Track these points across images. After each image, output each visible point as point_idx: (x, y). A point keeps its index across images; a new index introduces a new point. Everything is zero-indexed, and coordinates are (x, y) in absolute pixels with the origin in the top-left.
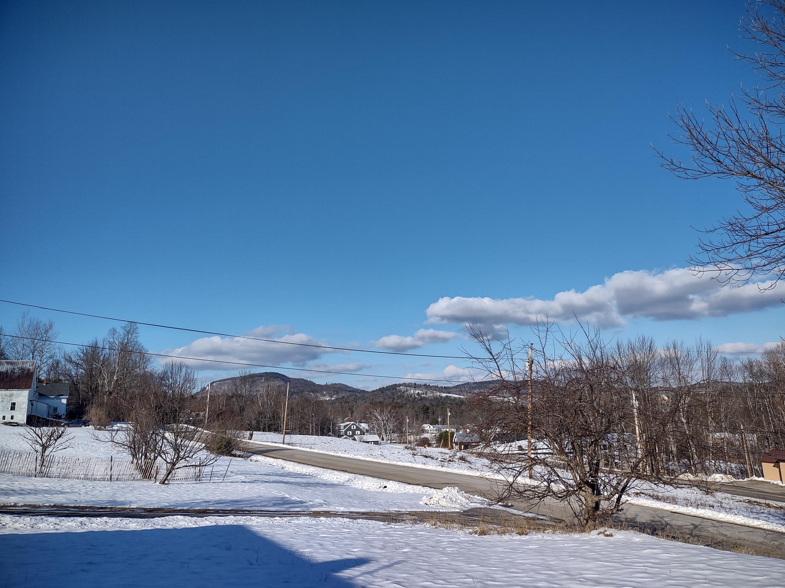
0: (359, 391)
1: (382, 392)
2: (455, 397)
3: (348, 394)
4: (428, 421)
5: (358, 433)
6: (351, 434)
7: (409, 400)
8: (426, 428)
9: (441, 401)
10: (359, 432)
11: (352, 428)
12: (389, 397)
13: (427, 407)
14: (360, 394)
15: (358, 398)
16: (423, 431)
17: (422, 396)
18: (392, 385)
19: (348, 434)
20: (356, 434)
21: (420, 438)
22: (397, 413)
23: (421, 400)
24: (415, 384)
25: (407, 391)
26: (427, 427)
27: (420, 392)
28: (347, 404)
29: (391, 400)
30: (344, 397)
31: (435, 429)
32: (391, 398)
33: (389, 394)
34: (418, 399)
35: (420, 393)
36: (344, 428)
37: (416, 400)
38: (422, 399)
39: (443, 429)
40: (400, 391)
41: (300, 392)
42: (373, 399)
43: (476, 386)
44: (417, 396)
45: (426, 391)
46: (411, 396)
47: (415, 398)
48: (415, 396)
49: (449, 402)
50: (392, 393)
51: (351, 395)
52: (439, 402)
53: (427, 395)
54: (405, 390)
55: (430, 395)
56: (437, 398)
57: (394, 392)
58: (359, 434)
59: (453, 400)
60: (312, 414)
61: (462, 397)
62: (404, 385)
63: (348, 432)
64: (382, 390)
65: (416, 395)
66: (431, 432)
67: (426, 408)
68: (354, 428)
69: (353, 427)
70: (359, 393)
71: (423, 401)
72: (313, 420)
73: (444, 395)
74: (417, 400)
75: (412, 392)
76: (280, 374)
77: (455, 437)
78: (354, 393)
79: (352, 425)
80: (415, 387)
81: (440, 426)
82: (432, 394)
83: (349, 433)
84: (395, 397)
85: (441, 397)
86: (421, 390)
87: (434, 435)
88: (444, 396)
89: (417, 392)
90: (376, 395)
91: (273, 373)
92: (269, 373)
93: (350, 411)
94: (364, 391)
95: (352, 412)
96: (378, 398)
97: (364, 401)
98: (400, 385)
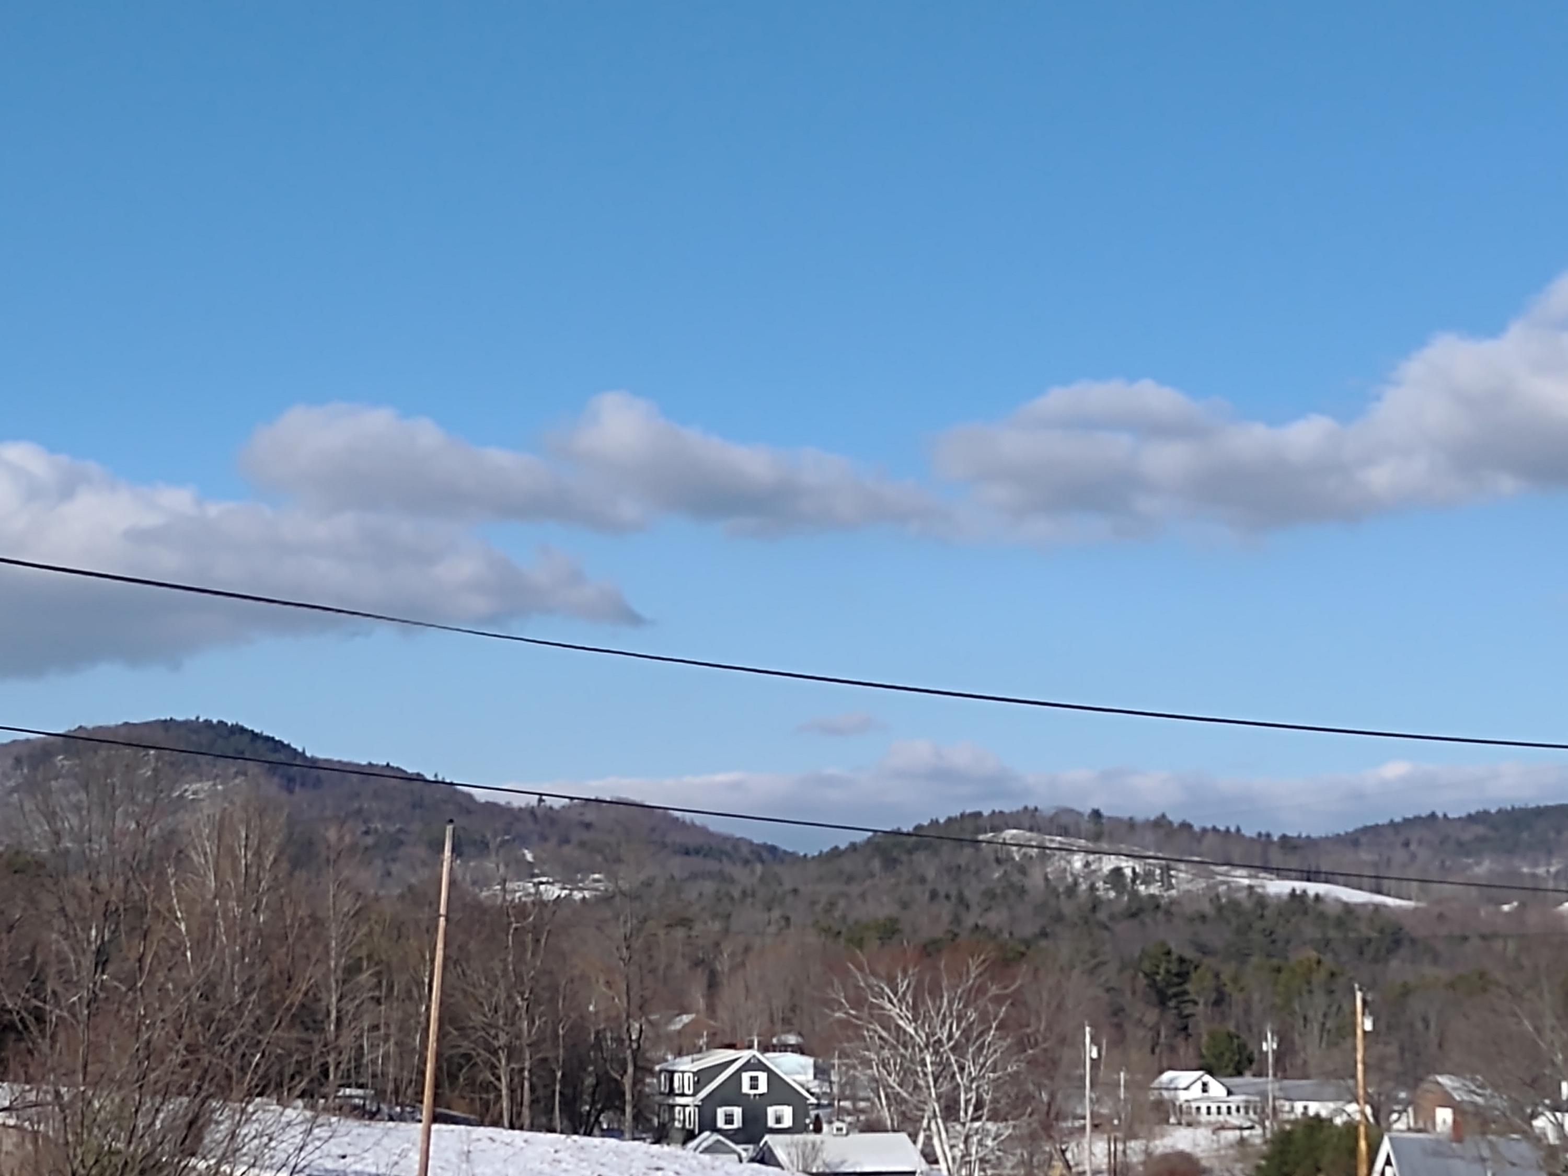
0: (745, 851)
1: (890, 863)
2: (1346, 905)
3: (677, 866)
4: (1185, 1051)
5: (778, 1120)
6: (737, 1123)
7: (1059, 918)
8: (1183, 1096)
9: (1259, 925)
10: (787, 1112)
11: (746, 1089)
12: (934, 895)
13: (1182, 960)
14: (753, 872)
15: (736, 894)
16: (1165, 1111)
17: (1142, 888)
18: (950, 820)
19: (721, 1124)
20: (771, 1123)
21: (1148, 1153)
22: (1017, 1001)
23: (1134, 915)
24: (1096, 814)
25: (1044, 856)
26: (1189, 1086)
27: (1128, 866)
28: (680, 933)
29: (945, 910)
30: (648, 884)
31: (1237, 1100)
32: (948, 897)
33: (931, 874)
34: (1117, 909)
35: (1128, 872)
36: (699, 1085)
37: (1102, 915)
38: (1140, 910)
39: (1287, 1106)
40: (1001, 856)
41: (376, 845)
42: (832, 904)
43: (1482, 839)
45: (1164, 858)
46: (1072, 890)
47: (1096, 904)
48: (1092, 888)
49: (1311, 931)
50: (949, 870)
51: (694, 877)
52: (1244, 930)
53: (1171, 887)
54: (1034, 851)
55: (1185, 881)
56: (1235, 904)
57: (962, 861)
58: (787, 1122)
59: (1340, 923)
60: (510, 997)
61: (1390, 901)
62: (1029, 819)
63: (721, 1112)
64: (888, 849)
65: (1100, 884)
66: (1214, 1117)
67: (1174, 968)
68: (754, 1086)
69: (754, 1079)
70: (746, 862)
71: (1143, 924)
72: (518, 1037)
73: (1278, 887)
74: (1112, 917)
75: (1077, 862)
76: (255, 736)
77: (1388, 1162)
78: (712, 865)
79: (747, 1067)
80: (1097, 837)
81: (1270, 1084)
82: (1202, 884)
83: (729, 1119)
85: (1261, 901)
86: (1131, 854)
87: (1233, 1135)
88: (1278, 896)
89: (1108, 864)
90: (850, 879)
91: (208, 723)
92: (186, 723)
94: (773, 849)
95: (713, 985)
96: (863, 896)
97: (776, 914)
98: (1000, 821)
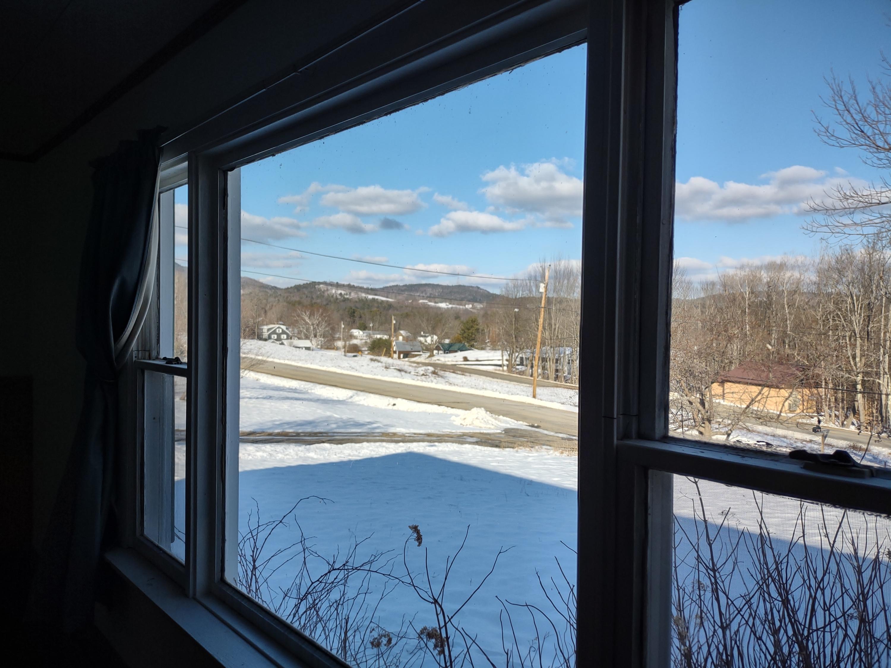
1: (298, 290)
2: (382, 300)
3: (257, 289)
4: (355, 326)
6: (276, 338)
7: (331, 302)
8: (355, 334)
9: (366, 303)
10: (285, 336)
12: (307, 297)
13: (353, 310)
14: (272, 291)
15: (269, 295)
16: (352, 337)
17: (346, 296)
18: (310, 283)
19: (273, 338)
20: (283, 338)
21: (349, 344)
22: (329, 317)
24: (337, 283)
25: (327, 290)
26: (356, 332)
28: (259, 302)
29: (309, 299)
30: (252, 293)
31: (365, 334)
32: (309, 297)
33: (306, 292)
34: (341, 300)
35: (343, 293)
36: (268, 331)
37: (338, 301)
38: (345, 300)
39: (374, 336)
40: (320, 290)
42: (288, 298)
43: (405, 289)
44: (339, 297)
45: (349, 291)
46: (332, 296)
47: (337, 299)
48: (336, 296)
49: (376, 305)
50: (310, 292)
51: (262, 291)
52: (364, 304)
53: (351, 296)
54: (326, 289)
55: (353, 295)
56: (362, 300)
57: (312, 290)
59: (381, 303)
61: (389, 300)
62: (325, 283)
63: (273, 336)
64: (298, 288)
65: (338, 295)
66: (361, 338)
68: (279, 332)
70: (270, 289)
71: (346, 303)
73: (370, 297)
75: (334, 291)
78: (264, 289)
79: (278, 328)
80: (337, 287)
81: (371, 332)
82: (356, 296)
84: (314, 296)
85: (367, 299)
86: (343, 290)
87: (364, 341)
88: (370, 299)
89: (339, 292)
90: (291, 293)
93: (263, 310)
94: (276, 287)
95: (266, 312)
96: (293, 296)
97: (277, 299)
98: (319, 283)
